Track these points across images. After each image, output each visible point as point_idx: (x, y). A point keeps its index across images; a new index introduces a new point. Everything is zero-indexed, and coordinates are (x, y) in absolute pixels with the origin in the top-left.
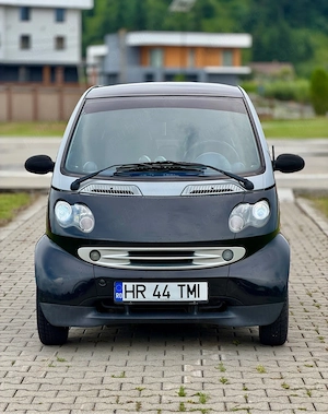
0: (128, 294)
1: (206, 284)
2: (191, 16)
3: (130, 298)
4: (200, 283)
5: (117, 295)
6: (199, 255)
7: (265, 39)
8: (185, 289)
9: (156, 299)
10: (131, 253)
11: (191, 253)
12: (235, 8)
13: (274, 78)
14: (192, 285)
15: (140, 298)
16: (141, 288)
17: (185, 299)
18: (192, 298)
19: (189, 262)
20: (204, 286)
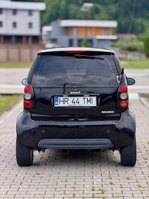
12: (110, 9)
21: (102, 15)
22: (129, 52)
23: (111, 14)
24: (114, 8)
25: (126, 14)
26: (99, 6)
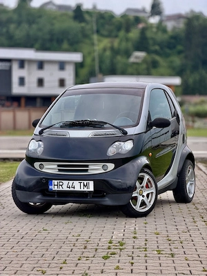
0: (55, 186)
1: (92, 182)
2: (144, 66)
3: (56, 188)
4: (90, 182)
5: (50, 187)
6: (91, 167)
7: (191, 80)
8: (82, 184)
9: (68, 189)
10: (59, 166)
11: (87, 166)
12: (171, 62)
13: (196, 104)
14: (85, 182)
15: (61, 189)
16: (61, 184)
17: (82, 189)
18: (86, 189)
19: (87, 171)
20: (91, 183)
21: (161, 70)
22: (196, 119)
23: (173, 69)
24: (177, 61)
25: (195, 68)
26: (157, 58)
